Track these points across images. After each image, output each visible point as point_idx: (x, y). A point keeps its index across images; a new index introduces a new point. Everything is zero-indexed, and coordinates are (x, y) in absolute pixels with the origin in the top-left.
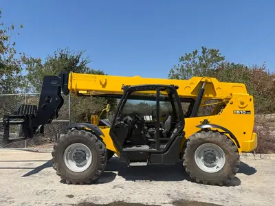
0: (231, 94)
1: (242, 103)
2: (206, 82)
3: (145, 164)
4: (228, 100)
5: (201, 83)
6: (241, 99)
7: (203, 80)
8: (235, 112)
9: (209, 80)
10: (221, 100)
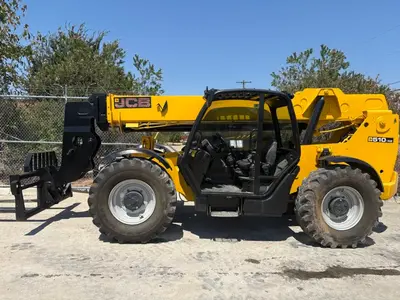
0: (365, 113)
1: (382, 126)
2: (326, 96)
3: (235, 214)
4: (359, 122)
5: (319, 97)
6: (380, 119)
7: (322, 94)
8: (370, 140)
9: (330, 93)
10: (348, 122)
